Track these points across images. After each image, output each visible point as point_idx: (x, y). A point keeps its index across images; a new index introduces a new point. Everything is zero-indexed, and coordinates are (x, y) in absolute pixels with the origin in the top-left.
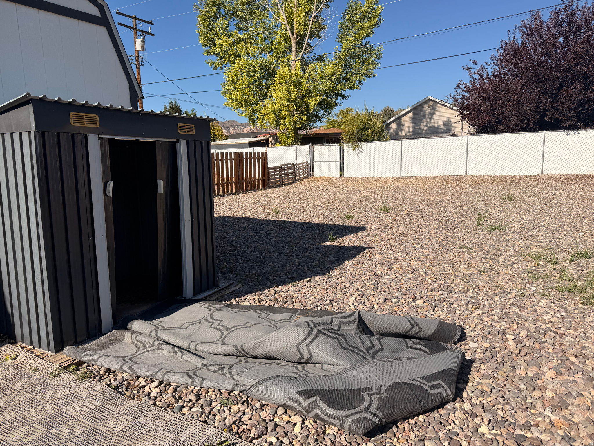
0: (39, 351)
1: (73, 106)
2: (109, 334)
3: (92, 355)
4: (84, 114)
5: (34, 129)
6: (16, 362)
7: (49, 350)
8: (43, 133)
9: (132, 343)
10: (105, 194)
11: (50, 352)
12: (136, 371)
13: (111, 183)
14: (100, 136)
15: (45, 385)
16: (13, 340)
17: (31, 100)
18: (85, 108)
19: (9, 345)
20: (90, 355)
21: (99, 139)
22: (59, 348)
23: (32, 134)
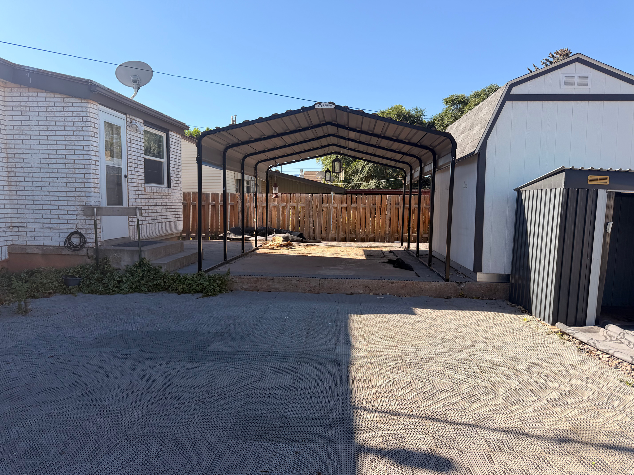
0: (543, 322)
1: (591, 172)
2: (590, 327)
3: (572, 330)
4: (598, 176)
5: (563, 187)
6: (529, 323)
7: (548, 323)
8: (569, 189)
9: (604, 335)
10: (605, 231)
11: (549, 324)
12: (597, 345)
13: (611, 223)
14: (608, 191)
15: (541, 334)
16: (530, 313)
17: (564, 170)
18: (600, 172)
19: (527, 315)
20: (571, 330)
21: (607, 192)
22: (553, 324)
23: (562, 189)
